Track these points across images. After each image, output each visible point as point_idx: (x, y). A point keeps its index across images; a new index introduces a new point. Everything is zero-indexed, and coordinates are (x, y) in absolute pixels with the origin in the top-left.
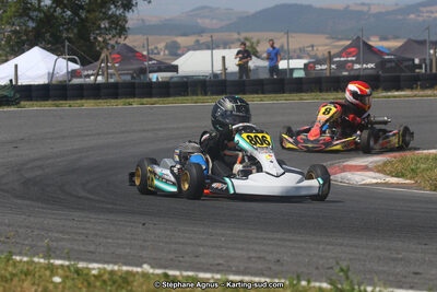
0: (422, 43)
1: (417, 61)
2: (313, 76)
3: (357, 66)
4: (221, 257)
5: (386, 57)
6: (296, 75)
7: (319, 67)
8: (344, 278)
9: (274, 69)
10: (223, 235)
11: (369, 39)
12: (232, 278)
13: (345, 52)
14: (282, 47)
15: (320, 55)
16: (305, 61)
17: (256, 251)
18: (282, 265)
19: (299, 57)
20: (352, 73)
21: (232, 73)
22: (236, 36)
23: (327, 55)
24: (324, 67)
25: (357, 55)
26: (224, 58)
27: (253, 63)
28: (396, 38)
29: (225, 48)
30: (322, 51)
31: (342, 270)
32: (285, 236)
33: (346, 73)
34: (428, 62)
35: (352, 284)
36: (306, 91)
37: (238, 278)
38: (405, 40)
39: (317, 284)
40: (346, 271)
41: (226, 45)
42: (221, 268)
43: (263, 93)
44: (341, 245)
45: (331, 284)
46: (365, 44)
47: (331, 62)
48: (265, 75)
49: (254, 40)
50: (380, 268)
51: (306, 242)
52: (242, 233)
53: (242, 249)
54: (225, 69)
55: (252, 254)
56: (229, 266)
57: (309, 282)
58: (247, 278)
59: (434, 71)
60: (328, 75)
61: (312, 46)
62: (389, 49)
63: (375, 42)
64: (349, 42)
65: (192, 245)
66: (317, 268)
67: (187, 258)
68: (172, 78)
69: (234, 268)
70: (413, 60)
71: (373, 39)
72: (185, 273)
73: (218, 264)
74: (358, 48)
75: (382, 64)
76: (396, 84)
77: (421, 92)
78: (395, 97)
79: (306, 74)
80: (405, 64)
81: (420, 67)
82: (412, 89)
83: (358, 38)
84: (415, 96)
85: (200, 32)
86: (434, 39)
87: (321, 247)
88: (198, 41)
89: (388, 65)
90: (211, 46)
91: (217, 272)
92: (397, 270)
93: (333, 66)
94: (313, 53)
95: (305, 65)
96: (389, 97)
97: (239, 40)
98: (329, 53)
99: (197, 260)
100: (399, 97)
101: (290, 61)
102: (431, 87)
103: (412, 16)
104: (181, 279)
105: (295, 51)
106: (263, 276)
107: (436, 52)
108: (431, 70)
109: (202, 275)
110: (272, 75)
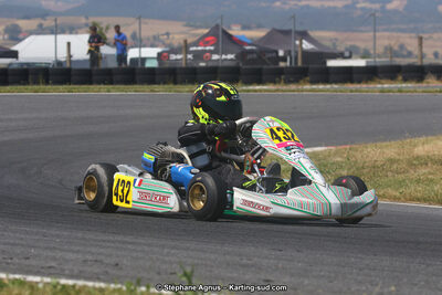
0: (287, 33)
1: (281, 53)
2: (167, 66)
3: (215, 57)
4: (54, 259)
5: (248, 48)
6: (149, 64)
7: (173, 57)
10: (58, 236)
11: (229, 28)
12: (63, 281)
13: (202, 40)
14: (134, 34)
15: (176, 44)
16: (159, 50)
17: (93, 254)
18: (121, 269)
19: (152, 46)
20: (210, 64)
21: (78, 61)
22: (83, 21)
23: (182, 42)
24: (179, 57)
25: (216, 45)
26: (69, 44)
27: (106, 50)
28: (259, 27)
29: (71, 33)
30: (177, 40)
32: (128, 239)
33: (203, 64)
34: (293, 54)
36: (159, 84)
37: (70, 282)
38: (268, 30)
41: (72, 30)
42: (52, 271)
43: (111, 83)
44: (188, 249)
46: (225, 33)
47: (187, 52)
48: (113, 64)
49: (104, 26)
50: (229, 275)
51: (149, 245)
52: (80, 235)
53: (78, 252)
54: (70, 56)
55: (89, 257)
56: (63, 270)
57: (148, 287)
58: (80, 283)
59: (300, 64)
60: (184, 65)
61: (168, 34)
62: (252, 39)
63: (236, 32)
64: (207, 31)
65: (22, 245)
66: (159, 273)
67: (16, 260)
68: (10, 64)
69: (67, 272)
70: (277, 52)
71: (234, 28)
72: (12, 276)
73: (50, 267)
74: (217, 37)
75: (242, 55)
76: (257, 77)
77: (285, 88)
78: (256, 91)
79: (160, 64)
80: (270, 55)
81: (284, 59)
82: (274, 82)
83: (217, 26)
84: (277, 90)
85: (44, 14)
86: (300, 28)
87: (166, 250)
88: (41, 26)
89: (249, 57)
90: (55, 31)
91: (49, 275)
92: (247, 277)
93: (190, 56)
94: (168, 42)
95: (159, 54)
96: (248, 91)
97: (86, 25)
98: (185, 41)
99: (27, 262)
100: (260, 91)
101: (143, 49)
102: (296, 81)
103: (278, 4)
104: (6, 282)
105: (148, 39)
106: (99, 280)
107: (301, 43)
108: (296, 63)
109: (31, 278)
110: (120, 64)
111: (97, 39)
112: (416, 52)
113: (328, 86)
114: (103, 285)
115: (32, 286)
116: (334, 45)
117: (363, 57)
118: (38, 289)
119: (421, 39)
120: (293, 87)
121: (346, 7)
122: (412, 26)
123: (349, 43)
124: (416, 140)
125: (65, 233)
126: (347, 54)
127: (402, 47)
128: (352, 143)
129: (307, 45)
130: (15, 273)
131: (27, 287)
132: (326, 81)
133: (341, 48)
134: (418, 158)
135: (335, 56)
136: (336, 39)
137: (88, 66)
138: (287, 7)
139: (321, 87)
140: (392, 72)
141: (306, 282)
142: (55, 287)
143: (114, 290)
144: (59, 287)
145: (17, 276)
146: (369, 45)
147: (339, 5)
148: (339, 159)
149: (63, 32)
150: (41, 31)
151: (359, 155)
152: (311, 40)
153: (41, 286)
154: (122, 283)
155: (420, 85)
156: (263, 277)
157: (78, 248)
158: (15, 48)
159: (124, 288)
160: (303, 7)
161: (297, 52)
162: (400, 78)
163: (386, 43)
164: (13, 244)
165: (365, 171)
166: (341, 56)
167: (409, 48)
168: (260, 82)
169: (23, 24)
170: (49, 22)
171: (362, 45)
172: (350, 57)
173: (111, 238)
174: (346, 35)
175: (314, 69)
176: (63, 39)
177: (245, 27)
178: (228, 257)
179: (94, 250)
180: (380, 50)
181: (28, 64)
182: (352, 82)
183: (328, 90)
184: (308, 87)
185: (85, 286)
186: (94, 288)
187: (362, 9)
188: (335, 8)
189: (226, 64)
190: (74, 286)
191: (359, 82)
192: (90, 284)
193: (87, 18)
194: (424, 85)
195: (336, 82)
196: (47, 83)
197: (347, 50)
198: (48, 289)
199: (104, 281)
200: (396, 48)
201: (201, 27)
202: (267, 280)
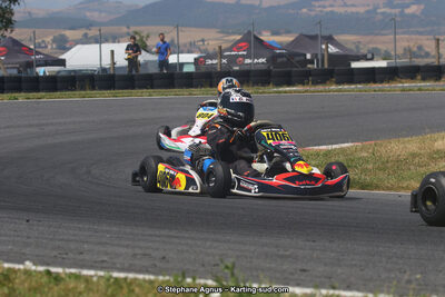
0: (314, 38)
1: (309, 56)
2: (203, 70)
3: (248, 61)
4: (106, 254)
5: (278, 51)
6: (186, 69)
7: (209, 62)
8: (229, 275)
9: (164, 63)
10: (108, 232)
11: (260, 34)
12: (115, 275)
13: (236, 46)
14: (173, 41)
15: (211, 50)
16: (196, 56)
17: (141, 248)
18: (168, 261)
19: (189, 52)
20: (243, 68)
21: (121, 68)
22: (125, 30)
23: (217, 48)
24: (215, 62)
25: (248, 50)
26: (112, 52)
27: (143, 57)
28: (288, 32)
29: (114, 42)
30: (212, 46)
31: (227, 267)
32: (173, 233)
33: (236, 68)
34: (319, 57)
35: (237, 280)
36: (196, 87)
37: (122, 275)
38: (297, 35)
39: (202, 281)
40: (231, 269)
41: (115, 39)
42: (105, 265)
43: (152, 88)
44: (229, 241)
45: (216, 281)
46: (256, 38)
47: (222, 57)
48: (154, 70)
49: (144, 34)
50: (267, 265)
51: (193, 239)
52: (128, 230)
53: (127, 246)
54: (114, 63)
55: (138, 251)
56: (114, 264)
57: (194, 279)
58: (131, 276)
59: (326, 66)
60: (219, 69)
61: (203, 41)
62: (281, 43)
63: (266, 37)
64: (239, 37)
65: (76, 241)
66: (203, 265)
67: (71, 255)
68: (59, 72)
69: (118, 266)
70: (305, 55)
71: (264, 33)
72: (68, 271)
73: (103, 261)
74: (249, 42)
75: (273, 59)
76: (287, 79)
77: (313, 88)
78: (285, 92)
79: (196, 68)
80: (297, 59)
81: (311, 62)
82: (304, 84)
83: (249, 32)
84: (306, 91)
85: (89, 25)
86: (326, 33)
87: (208, 244)
88: (86, 35)
89: (279, 60)
90: (99, 40)
91: (102, 269)
92: (284, 267)
93: (224, 61)
94: (203, 48)
95: (196, 60)
96: (280, 92)
97: (128, 34)
98: (220, 47)
99: (81, 257)
100: (290, 92)
101: (180, 55)
102: (323, 82)
103: (305, 10)
104: (63, 276)
105: (185, 45)
106: (148, 272)
107: (327, 47)
108: (323, 65)
109: (85, 272)
110: (162, 70)
111: (135, 48)
112: (434, 53)
113: (353, 86)
114: (152, 277)
115: (87, 280)
116: (357, 47)
117: (384, 59)
118: (93, 282)
119: (438, 40)
120: (320, 87)
121: (368, 12)
122: (428, 29)
123: (371, 46)
124: (436, 135)
125: (115, 229)
126: (369, 56)
127: (420, 48)
128: (378, 138)
129: (332, 49)
130: (70, 267)
131: (82, 280)
132: (351, 82)
133: (364, 51)
134: (438, 152)
135: (358, 58)
136: (359, 42)
138: (313, 13)
139: (346, 87)
140: (411, 72)
141: (339, 271)
142: (108, 280)
143: (163, 282)
144: (112, 280)
145: (73, 271)
146: (390, 47)
147: (362, 10)
148: (365, 155)
149: (107, 41)
150: (86, 40)
151: (383, 150)
152: (336, 44)
153: (95, 279)
154: (169, 275)
155: (437, 83)
156: (299, 267)
157: (128, 243)
158: (62, 57)
159: (172, 280)
160: (327, 13)
161: (323, 56)
162: (419, 77)
163: (406, 44)
164: (68, 241)
165: (389, 165)
166: (364, 58)
167: (427, 50)
168: (290, 84)
169: (69, 34)
170: (93, 32)
171: (383, 48)
172: (372, 59)
173: (157, 233)
174: (368, 38)
175: (339, 71)
176: (107, 48)
177: (275, 33)
178: (266, 249)
179: (142, 244)
180: (400, 51)
181: (74, 71)
182: (375, 82)
183: (353, 91)
184: (333, 87)
185: (136, 279)
186: (144, 280)
187: (383, 13)
188: (357, 13)
189: (258, 67)
190: (126, 279)
191: (382, 82)
192: (141, 276)
193: (128, 28)
194: (442, 83)
195: (360, 83)
196: (93, 88)
197: (369, 52)
198: (102, 282)
199: (153, 274)
200: (415, 49)
201: (234, 33)
202: (304, 270)
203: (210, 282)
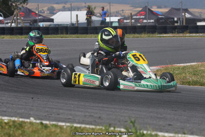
0: (178, 10)
1: (176, 19)
2: (122, 25)
3: (145, 21)
4: (71, 115)
5: (160, 17)
6: (114, 25)
7: (125, 21)
10: (73, 104)
11: (151, 7)
12: (75, 125)
13: (139, 13)
14: (107, 10)
15: (126, 15)
16: (119, 18)
17: (89, 112)
18: (102, 119)
19: (116, 16)
20: (143, 25)
21: (82, 24)
22: (84, 5)
23: (130, 15)
24: (128, 21)
25: (145, 15)
26: (77, 15)
28: (165, 7)
29: (78, 10)
30: (127, 13)
31: (131, 122)
32: (105, 105)
33: (139, 25)
34: (181, 19)
35: (136, 129)
37: (78, 125)
38: (170, 9)
39: (119, 129)
40: (133, 123)
41: (79, 9)
42: (70, 120)
43: (97, 33)
44: (133, 110)
45: (126, 129)
46: (149, 10)
47: (132, 19)
48: (98, 25)
49: (93, 7)
50: (152, 122)
51: (115, 108)
52: (83, 103)
53: (82, 111)
54: (78, 21)
55: (87, 114)
56: (75, 120)
57: (114, 128)
58: (83, 126)
59: (184, 24)
60: (130, 25)
61: (123, 10)
62: (162, 12)
63: (154, 9)
64: (141, 9)
66: (119, 121)
67: (53, 115)
68: (50, 25)
69: (77, 121)
70: (174, 19)
71: (154, 7)
72: (51, 123)
74: (146, 11)
75: (158, 20)
76: (164, 30)
77: (177, 35)
78: (164, 37)
79: (119, 24)
80: (170, 20)
81: (177, 22)
82: (173, 33)
83: (146, 7)
84: (174, 36)
85: (66, 2)
86: (184, 7)
87: (122, 111)
88: (64, 7)
89: (161, 21)
90: (71, 9)
92: (160, 123)
94: (123, 14)
95: (119, 20)
97: (85, 7)
98: (131, 14)
99: (58, 116)
100: (166, 37)
101: (111, 18)
102: (183, 32)
104: (49, 125)
105: (114, 13)
106: (91, 124)
107: (185, 14)
109: (60, 124)
111: (90, 13)
113: (198, 34)
114: (93, 127)
115: (61, 127)
116: (200, 15)
118: (63, 129)
120: (181, 35)
125: (76, 103)
129: (187, 15)
130: (53, 121)
131: (58, 128)
133: (203, 17)
136: (201, 12)
137: (86, 26)
139: (194, 35)
142: (71, 127)
143: (99, 129)
144: (73, 128)
145: (54, 123)
149: (74, 10)
150: (64, 9)
152: (189, 13)
153: (65, 127)
154: (102, 126)
156: (168, 123)
158: (52, 17)
159: (104, 128)
161: (183, 19)
166: (204, 20)
168: (166, 33)
169: (56, 6)
170: (68, 6)
173: (97, 105)
175: (191, 26)
177: (159, 7)
178: (151, 114)
179: (89, 110)
181: (58, 25)
183: (197, 36)
184: (187, 35)
185: (85, 128)
186: (90, 128)
189: (150, 24)
190: (80, 127)
192: (88, 126)
196: (67, 34)
198: (68, 129)
199: (94, 125)
201: (138, 7)
202: (170, 125)
203: (123, 130)
